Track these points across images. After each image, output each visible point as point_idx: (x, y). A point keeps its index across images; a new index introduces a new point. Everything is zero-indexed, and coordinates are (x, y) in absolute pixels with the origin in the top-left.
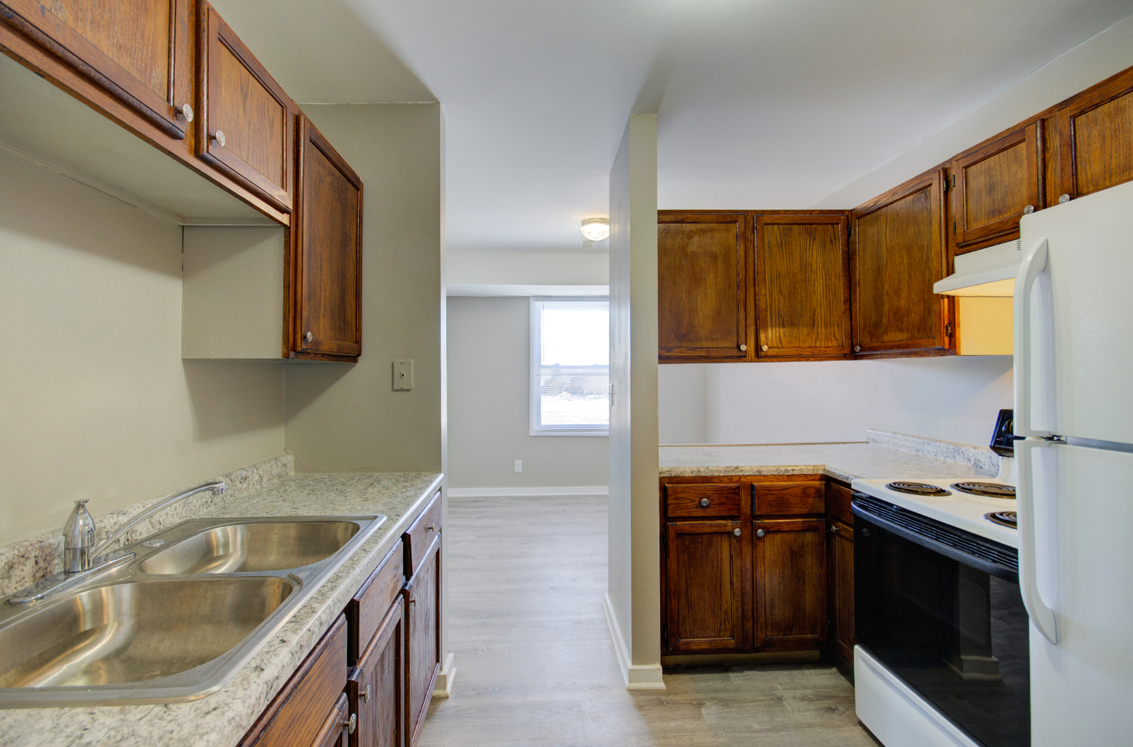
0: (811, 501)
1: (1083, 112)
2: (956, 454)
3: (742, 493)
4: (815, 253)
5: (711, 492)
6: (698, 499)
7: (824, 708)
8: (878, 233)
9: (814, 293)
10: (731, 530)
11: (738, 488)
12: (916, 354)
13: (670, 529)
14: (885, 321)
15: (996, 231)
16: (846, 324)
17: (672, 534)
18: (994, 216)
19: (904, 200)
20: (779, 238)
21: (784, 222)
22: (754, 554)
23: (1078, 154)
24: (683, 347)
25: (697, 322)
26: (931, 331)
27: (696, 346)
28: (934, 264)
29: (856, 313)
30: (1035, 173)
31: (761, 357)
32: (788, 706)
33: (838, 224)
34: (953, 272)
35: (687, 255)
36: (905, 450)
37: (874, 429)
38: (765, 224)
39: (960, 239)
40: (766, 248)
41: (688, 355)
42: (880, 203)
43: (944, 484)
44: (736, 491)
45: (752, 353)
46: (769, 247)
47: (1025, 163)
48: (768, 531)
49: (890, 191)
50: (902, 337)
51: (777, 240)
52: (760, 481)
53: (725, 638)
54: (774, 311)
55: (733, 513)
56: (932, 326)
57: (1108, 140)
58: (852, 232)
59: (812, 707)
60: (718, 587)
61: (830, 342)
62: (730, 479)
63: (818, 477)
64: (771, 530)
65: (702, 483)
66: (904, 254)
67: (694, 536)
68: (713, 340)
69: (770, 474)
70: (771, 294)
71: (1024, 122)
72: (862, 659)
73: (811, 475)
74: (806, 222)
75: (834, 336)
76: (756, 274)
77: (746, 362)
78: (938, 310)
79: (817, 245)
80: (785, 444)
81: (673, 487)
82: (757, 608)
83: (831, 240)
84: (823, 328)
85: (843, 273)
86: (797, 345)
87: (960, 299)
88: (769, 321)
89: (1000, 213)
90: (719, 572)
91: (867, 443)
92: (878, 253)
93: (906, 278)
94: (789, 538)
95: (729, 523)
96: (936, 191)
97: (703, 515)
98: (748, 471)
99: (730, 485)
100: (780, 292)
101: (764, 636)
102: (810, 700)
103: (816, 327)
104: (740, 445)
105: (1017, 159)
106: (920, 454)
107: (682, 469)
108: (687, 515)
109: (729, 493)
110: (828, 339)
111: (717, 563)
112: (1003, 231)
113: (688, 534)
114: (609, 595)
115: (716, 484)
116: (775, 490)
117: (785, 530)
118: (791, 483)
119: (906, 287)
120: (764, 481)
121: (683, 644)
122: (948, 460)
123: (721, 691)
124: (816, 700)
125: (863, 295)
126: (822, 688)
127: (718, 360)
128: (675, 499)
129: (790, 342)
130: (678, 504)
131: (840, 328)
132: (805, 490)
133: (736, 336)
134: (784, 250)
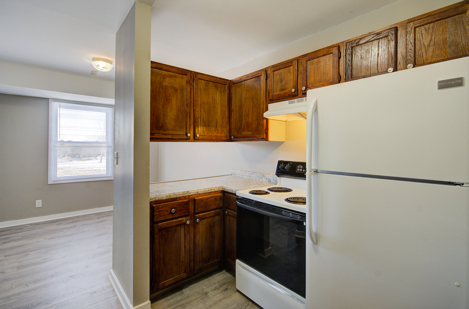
0: (217, 202)
1: (309, 60)
2: (263, 177)
3: (190, 204)
4: (218, 96)
5: (176, 205)
6: (170, 210)
7: (224, 290)
8: (241, 91)
9: (217, 113)
10: (185, 222)
11: (188, 201)
12: (254, 140)
13: (155, 228)
14: (243, 126)
15: (283, 96)
16: (228, 127)
17: (156, 230)
18: (282, 91)
19: (251, 79)
20: (204, 87)
21: (207, 80)
22: (195, 231)
23: (307, 74)
24: (160, 133)
25: (167, 121)
26: (260, 132)
27: (166, 133)
28: (262, 106)
29: (232, 123)
30: (295, 78)
31: (196, 140)
32: (210, 295)
33: (226, 85)
34: (268, 110)
35: (163, 87)
36: (245, 177)
37: (234, 169)
38: (199, 79)
39: (271, 98)
40: (199, 90)
41: (162, 137)
42: (242, 79)
43: (265, 189)
44: (187, 203)
45: (192, 138)
46: (200, 90)
47: (292, 74)
48: (201, 219)
49: (246, 75)
50: (249, 133)
51: (203, 87)
52: (198, 197)
53: (182, 274)
54: (201, 119)
55: (186, 214)
56: (260, 130)
57: (316, 71)
58: (231, 89)
59: (219, 291)
60: (179, 251)
61: (222, 134)
62: (185, 197)
63: (220, 192)
64: (202, 218)
65: (172, 201)
66: (251, 101)
67: (167, 229)
68: (175, 131)
69: (202, 193)
70: (201, 111)
71: (292, 59)
72: (239, 265)
73: (218, 191)
74: (215, 81)
75: (224, 132)
76: (194, 101)
77: (190, 142)
78: (262, 124)
79: (218, 93)
80: (202, 178)
81: (157, 206)
82: (196, 255)
83: (223, 91)
84: (220, 128)
85: (228, 106)
86: (211, 135)
87: (269, 120)
88: (199, 123)
89: (284, 90)
90: (179, 244)
91: (231, 175)
92: (241, 99)
93: (251, 110)
94: (209, 220)
95: (184, 219)
96: (263, 78)
97: (172, 217)
98: (192, 193)
99: (185, 200)
100: (204, 111)
101: (198, 267)
102: (218, 288)
103: (217, 127)
104: (183, 180)
105: (290, 72)
106: (250, 178)
107: (161, 196)
108: (164, 219)
109: (184, 205)
110: (222, 133)
111: (179, 239)
112: (284, 97)
113: (165, 229)
114: (113, 270)
115: (178, 201)
116: (204, 200)
117: (208, 217)
118: (210, 196)
119: (251, 114)
120: (199, 197)
121: (161, 285)
122: (260, 179)
123: (181, 300)
124: (220, 287)
125: (235, 115)
126: (221, 281)
127: (177, 140)
128: (158, 212)
129: (208, 133)
130: (159, 214)
131: (226, 129)
132: (215, 198)
133: (185, 129)
134: (206, 92)
